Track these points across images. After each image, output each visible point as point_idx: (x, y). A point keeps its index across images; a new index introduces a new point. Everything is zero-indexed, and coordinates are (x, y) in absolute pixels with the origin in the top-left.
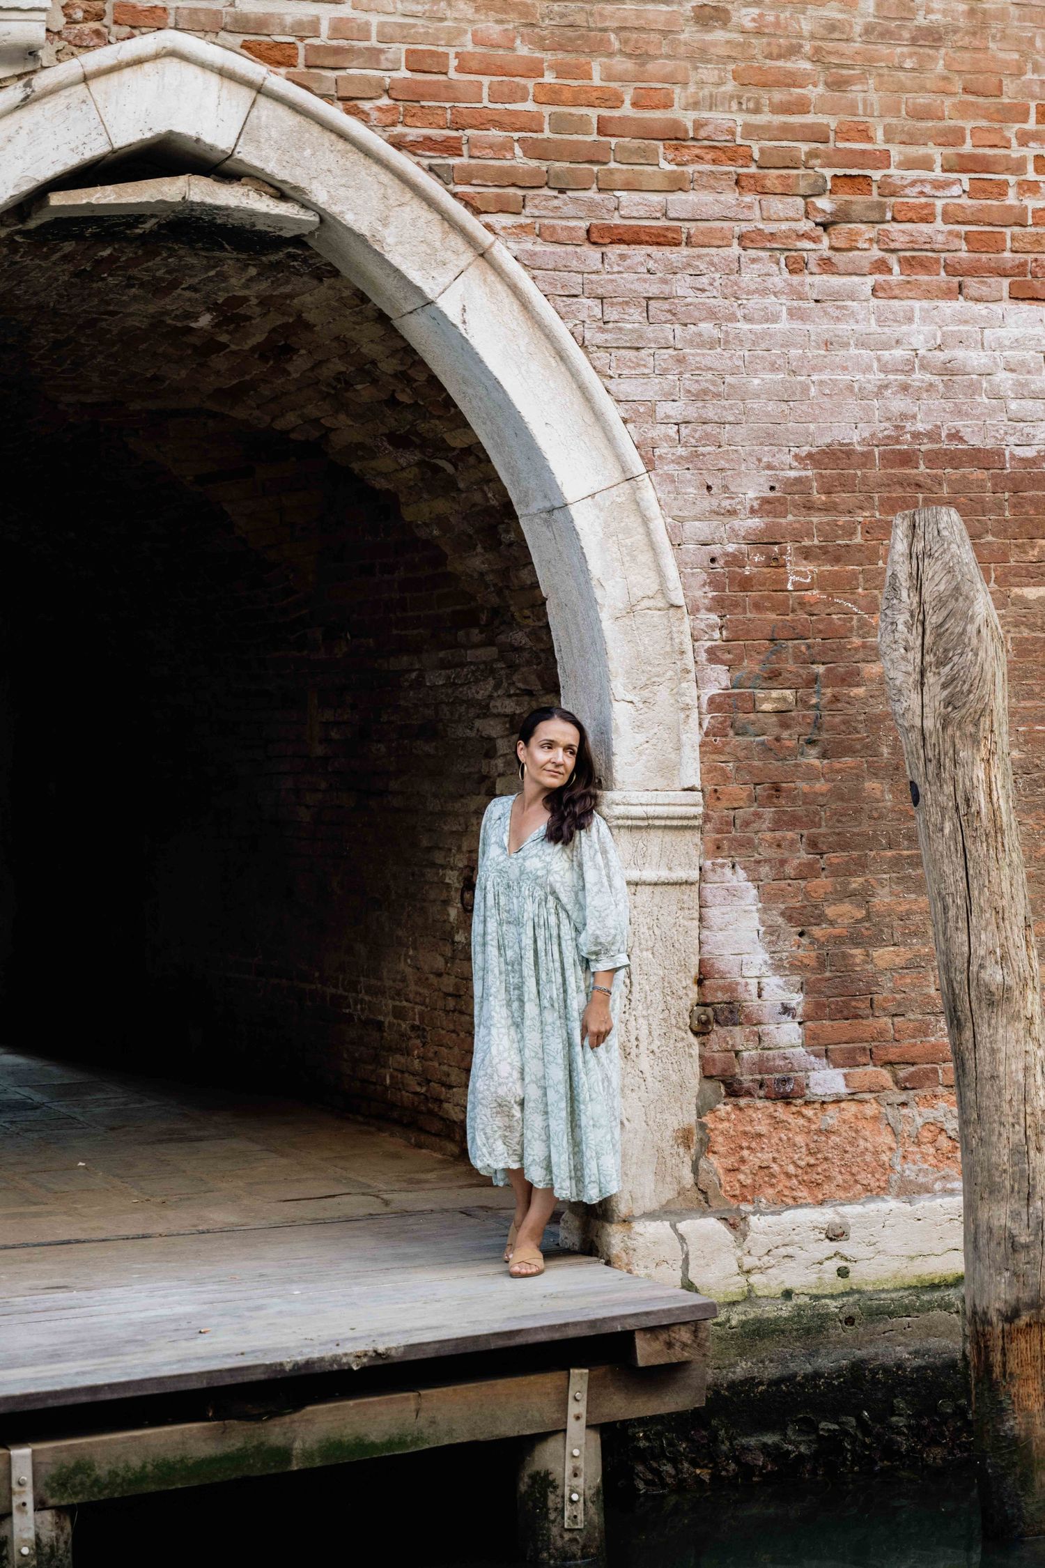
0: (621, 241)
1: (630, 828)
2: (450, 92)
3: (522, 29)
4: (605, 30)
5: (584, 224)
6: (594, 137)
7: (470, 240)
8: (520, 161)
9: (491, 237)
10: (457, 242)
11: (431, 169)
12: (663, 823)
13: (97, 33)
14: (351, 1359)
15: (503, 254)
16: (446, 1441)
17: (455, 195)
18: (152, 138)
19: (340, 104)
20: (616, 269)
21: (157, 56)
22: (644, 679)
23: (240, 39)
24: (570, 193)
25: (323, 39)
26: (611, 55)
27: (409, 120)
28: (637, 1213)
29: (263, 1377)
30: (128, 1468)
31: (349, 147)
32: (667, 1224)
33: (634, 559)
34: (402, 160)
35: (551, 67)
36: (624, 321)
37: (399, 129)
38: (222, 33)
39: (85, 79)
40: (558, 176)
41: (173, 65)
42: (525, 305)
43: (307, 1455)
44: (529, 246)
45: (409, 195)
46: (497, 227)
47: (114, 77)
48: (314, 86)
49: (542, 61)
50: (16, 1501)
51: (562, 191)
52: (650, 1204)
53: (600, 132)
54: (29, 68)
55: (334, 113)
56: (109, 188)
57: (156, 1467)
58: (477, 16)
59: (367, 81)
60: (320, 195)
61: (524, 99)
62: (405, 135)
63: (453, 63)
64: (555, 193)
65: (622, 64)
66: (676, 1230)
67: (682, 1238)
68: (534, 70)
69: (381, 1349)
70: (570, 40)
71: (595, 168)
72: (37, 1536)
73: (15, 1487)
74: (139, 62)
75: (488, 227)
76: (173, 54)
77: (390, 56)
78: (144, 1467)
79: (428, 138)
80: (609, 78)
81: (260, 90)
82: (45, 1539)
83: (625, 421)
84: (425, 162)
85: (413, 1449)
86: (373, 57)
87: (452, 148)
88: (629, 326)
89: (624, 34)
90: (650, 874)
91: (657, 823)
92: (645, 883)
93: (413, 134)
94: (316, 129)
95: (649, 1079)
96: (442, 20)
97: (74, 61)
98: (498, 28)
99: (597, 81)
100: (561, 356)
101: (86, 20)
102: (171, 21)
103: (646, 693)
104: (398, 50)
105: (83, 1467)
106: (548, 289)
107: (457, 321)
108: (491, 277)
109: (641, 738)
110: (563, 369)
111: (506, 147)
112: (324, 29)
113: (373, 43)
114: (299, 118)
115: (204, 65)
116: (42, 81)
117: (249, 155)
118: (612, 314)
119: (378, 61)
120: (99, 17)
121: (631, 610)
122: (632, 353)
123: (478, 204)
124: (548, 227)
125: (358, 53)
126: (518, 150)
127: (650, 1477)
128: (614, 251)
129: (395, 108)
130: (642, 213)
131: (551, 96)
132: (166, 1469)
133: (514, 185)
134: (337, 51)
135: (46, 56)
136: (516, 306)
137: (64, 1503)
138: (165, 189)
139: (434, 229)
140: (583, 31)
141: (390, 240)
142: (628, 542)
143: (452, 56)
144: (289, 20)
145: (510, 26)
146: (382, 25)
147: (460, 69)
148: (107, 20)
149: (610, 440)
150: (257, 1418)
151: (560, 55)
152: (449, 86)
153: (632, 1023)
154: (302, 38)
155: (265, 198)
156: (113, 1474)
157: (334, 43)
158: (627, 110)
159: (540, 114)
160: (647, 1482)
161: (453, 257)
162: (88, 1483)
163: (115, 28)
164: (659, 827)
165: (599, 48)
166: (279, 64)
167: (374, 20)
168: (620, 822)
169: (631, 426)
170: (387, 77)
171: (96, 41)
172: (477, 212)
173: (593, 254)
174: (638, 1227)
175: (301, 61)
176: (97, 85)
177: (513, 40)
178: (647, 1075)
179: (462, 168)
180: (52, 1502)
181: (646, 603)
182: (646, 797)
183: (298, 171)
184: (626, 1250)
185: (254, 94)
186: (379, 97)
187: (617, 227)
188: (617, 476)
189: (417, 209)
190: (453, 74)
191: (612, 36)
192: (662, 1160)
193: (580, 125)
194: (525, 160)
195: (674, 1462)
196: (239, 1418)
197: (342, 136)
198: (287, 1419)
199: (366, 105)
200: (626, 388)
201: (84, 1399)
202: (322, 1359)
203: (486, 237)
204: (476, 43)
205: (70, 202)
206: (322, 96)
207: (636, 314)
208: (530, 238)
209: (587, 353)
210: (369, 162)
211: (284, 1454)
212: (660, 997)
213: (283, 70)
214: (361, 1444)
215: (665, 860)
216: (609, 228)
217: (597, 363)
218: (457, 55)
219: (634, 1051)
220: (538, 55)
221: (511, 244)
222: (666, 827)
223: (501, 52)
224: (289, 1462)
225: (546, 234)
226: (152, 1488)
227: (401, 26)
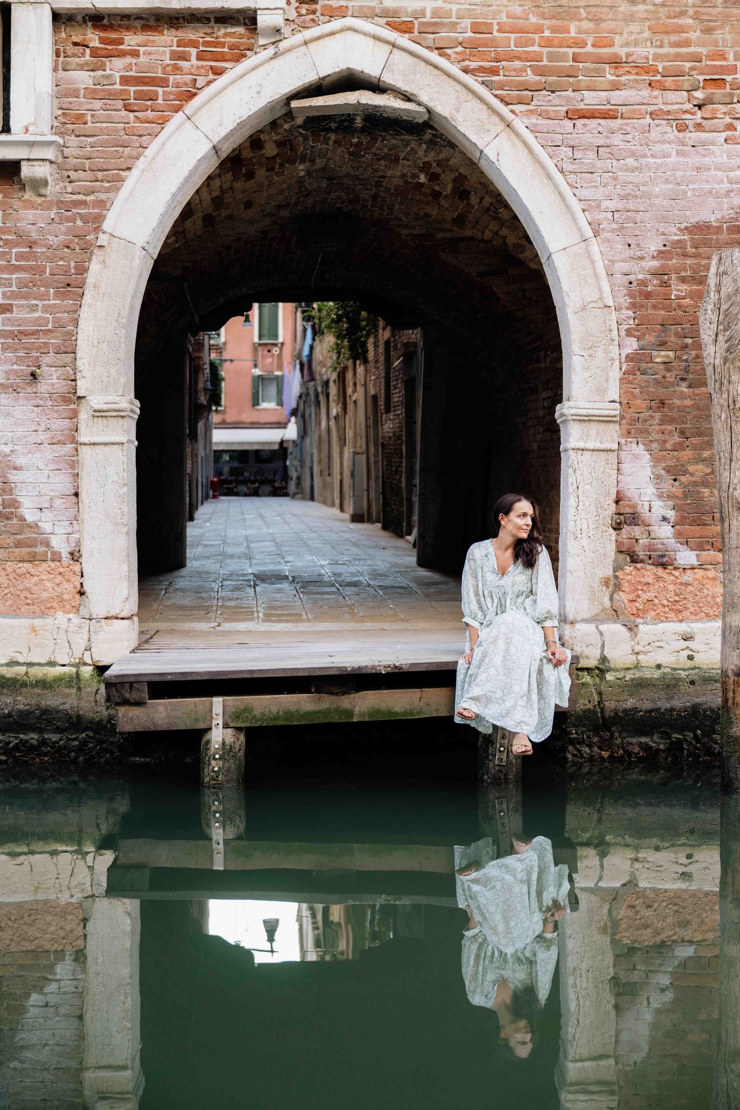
0: (584, 117)
1: (580, 421)
2: (494, 43)
3: (533, 9)
4: (578, 7)
5: (564, 109)
6: (571, 63)
7: (502, 118)
8: (530, 77)
9: (512, 116)
10: (495, 119)
11: (483, 83)
12: (597, 418)
13: (313, 20)
14: (382, 668)
15: (519, 124)
16: (435, 715)
17: (496, 96)
18: (339, 72)
19: (436, 51)
20: (581, 131)
21: (342, 31)
22: (590, 344)
23: (384, 20)
24: (557, 93)
25: (428, 19)
26: (581, 20)
27: (472, 58)
28: (579, 619)
29: (336, 673)
30: (270, 712)
31: (440, 73)
32: (594, 625)
33: (586, 282)
34: (468, 79)
35: (548, 28)
36: (585, 158)
37: (467, 63)
38: (376, 18)
39: (306, 43)
40: (550, 84)
41: (350, 34)
42: (530, 151)
43: (362, 714)
44: (534, 121)
45: (471, 96)
46: (517, 111)
47: (321, 42)
48: (422, 42)
49: (543, 25)
50: (214, 722)
51: (553, 92)
52: (586, 615)
53: (574, 60)
54: (278, 39)
55: (434, 57)
56: (320, 98)
57: (284, 713)
58: (509, 3)
59: (450, 38)
60: (424, 98)
61: (533, 45)
62: (469, 66)
63: (496, 27)
64: (549, 93)
65: (586, 25)
66: (598, 629)
67: (601, 633)
68: (539, 30)
69: (397, 664)
70: (559, 13)
71: (571, 80)
72: (223, 740)
73: (214, 715)
74: (332, 34)
75: (512, 111)
76: (350, 29)
77: (462, 25)
78: (278, 712)
79: (481, 67)
80: (579, 32)
81: (394, 45)
82: (227, 742)
83: (584, 211)
84: (480, 79)
85: (417, 717)
86: (453, 26)
87: (494, 72)
88: (587, 161)
89: (588, 9)
90: (590, 445)
91: (594, 418)
92: (587, 450)
93: (473, 65)
94: (423, 64)
95: (587, 551)
96: (490, 6)
97: (300, 34)
98: (520, 9)
99: (573, 34)
100: (549, 177)
101: (307, 14)
102: (350, 13)
103: (591, 352)
104: (467, 23)
105: (248, 710)
106: (544, 143)
107: (494, 159)
108: (513, 137)
109: (587, 375)
110: (550, 183)
111: (523, 70)
112: (428, 13)
113: (454, 19)
114: (414, 59)
115: (365, 34)
116: (283, 45)
117: (388, 79)
118: (578, 155)
119: (456, 28)
120: (314, 12)
121: (584, 308)
122: (590, 175)
123: (507, 99)
124: (545, 111)
125: (446, 25)
126: (529, 71)
127: (575, 752)
128: (580, 123)
129: (464, 52)
130: (596, 102)
131: (548, 43)
132: (289, 714)
133: (527, 89)
134: (435, 24)
135: (286, 31)
136: (526, 152)
137: (238, 726)
138: (348, 97)
139: (484, 113)
140: (566, 8)
141: (460, 119)
142: (583, 273)
143: (495, 24)
144: (410, 10)
145: (527, 8)
146: (459, 10)
147: (499, 31)
148: (318, 14)
149: (575, 220)
150: (337, 694)
151: (554, 22)
152: (493, 40)
153: (578, 521)
154: (416, 19)
155: (398, 100)
156: (263, 714)
157: (433, 20)
158: (589, 48)
159: (542, 53)
160: (574, 755)
161: (493, 127)
162: (250, 717)
163: (321, 18)
164: (595, 421)
165: (575, 17)
166: (405, 32)
167: (454, 7)
168: (574, 417)
169: (586, 213)
170: (461, 37)
171: (312, 24)
172: (507, 104)
173: (569, 124)
174: (578, 626)
175: (416, 30)
176: (311, 46)
177: (528, 15)
178: (586, 548)
179: (499, 82)
180: (232, 725)
181: (593, 305)
182: (588, 405)
183: (413, 86)
184: (571, 638)
185: (391, 47)
186: (457, 47)
187: (582, 109)
188: (578, 239)
189: (474, 103)
190: (495, 33)
191: (582, 10)
192: (593, 592)
193: (563, 57)
194: (533, 76)
195: (590, 746)
196: (327, 693)
197: (436, 67)
198: (352, 696)
199: (449, 51)
200: (584, 193)
201: (247, 676)
202: (367, 667)
203: (510, 116)
204: (508, 17)
205: (301, 105)
206: (427, 48)
207: (592, 155)
208: (535, 117)
209: (564, 176)
210: (450, 80)
211: (350, 713)
212: (594, 509)
213: (407, 35)
214: (390, 712)
215: (599, 438)
216: (578, 110)
217: (569, 181)
218: (498, 24)
219: (579, 536)
220: (542, 22)
221: (524, 120)
222: (599, 421)
223: (521, 21)
224: (352, 717)
225: (544, 115)
226: (282, 723)
227: (468, 10)
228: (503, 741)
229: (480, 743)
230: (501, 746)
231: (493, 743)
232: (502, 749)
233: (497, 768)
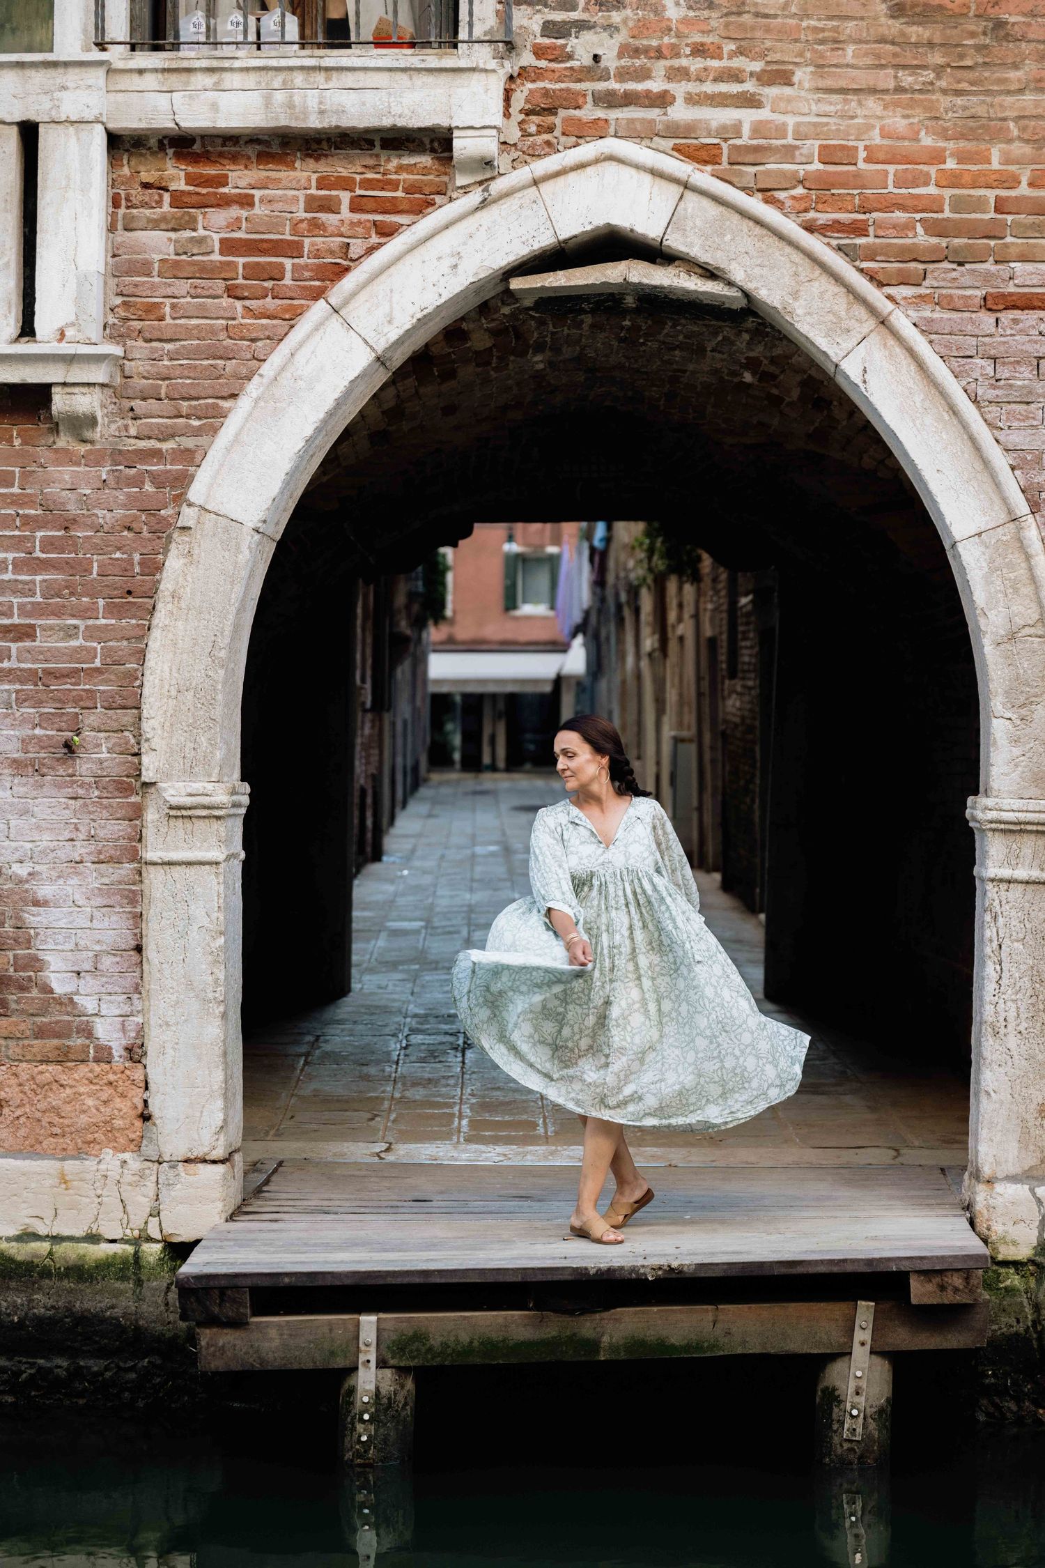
0: (1015, 307)
1: (1003, 831)
2: (858, 180)
3: (926, 122)
4: (1005, 119)
5: (980, 293)
6: (992, 215)
7: (872, 310)
8: (921, 238)
9: (889, 306)
10: (860, 311)
11: (839, 249)
12: (1034, 828)
13: (548, 143)
14: (648, 1270)
15: (902, 322)
16: (739, 1351)
17: (861, 271)
18: (593, 231)
19: (759, 195)
20: (1009, 332)
21: (597, 161)
22: (1022, 698)
23: (671, 142)
24: (968, 266)
25: (745, 140)
26: (1010, 141)
27: (820, 206)
28: (1000, 1175)
29: (570, 1278)
30: (457, 1341)
31: (765, 232)
32: (1026, 1187)
33: (1016, 591)
34: (814, 243)
35: (952, 155)
36: (1014, 378)
37: (811, 215)
38: (656, 139)
39: (535, 183)
40: (956, 251)
41: (611, 167)
42: (921, 366)
43: (613, 1348)
44: (927, 314)
45: (818, 271)
46: (898, 298)
47: (561, 180)
48: (735, 180)
49: (944, 150)
50: (362, 1358)
51: (961, 264)
52: (1013, 1168)
53: (997, 210)
54: (488, 176)
55: (755, 205)
56: (560, 273)
57: (482, 1343)
58: (885, 113)
59: (783, 174)
60: (738, 276)
61: (927, 184)
62: (815, 220)
63: (862, 154)
64: (954, 266)
65: (1018, 149)
66: (1034, 1194)
67: (1039, 1201)
68: (937, 157)
69: (675, 1264)
70: (971, 129)
71: (992, 243)
72: (377, 1388)
73: (362, 1347)
74: (581, 166)
75: (889, 297)
76: (611, 158)
77: (804, 151)
78: (471, 1342)
79: (837, 222)
80: (1007, 161)
81: (686, 186)
82: (383, 1392)
83: (1013, 468)
84: (834, 242)
85: (708, 1354)
86: (788, 153)
87: (858, 229)
88: (1019, 383)
89: (1022, 123)
90: (1021, 874)
91: (1029, 828)
92: (1016, 881)
93: (823, 218)
94: (736, 217)
95: (1016, 1057)
96: (852, 117)
97: (527, 168)
98: (905, 122)
99: (996, 165)
100: (954, 411)
101: (539, 133)
102: (612, 131)
103: (1023, 712)
104: (813, 146)
105: (419, 1337)
106: (943, 351)
107: (858, 381)
108: (891, 342)
109: (1017, 751)
110: (955, 422)
111: (908, 227)
112: (746, 131)
113: (789, 140)
114: (721, 209)
115: (638, 167)
116: (497, 186)
117: (675, 242)
118: (1004, 372)
119: (793, 157)
120: (550, 129)
121: (1012, 637)
122: (1024, 407)
123: (881, 277)
124: (946, 296)
125: (775, 150)
126: (920, 229)
127: (991, 1410)
128: (1007, 317)
129: (807, 197)
130: (1035, 282)
131: (953, 180)
132: (489, 1346)
133: (914, 260)
134: (757, 149)
135: (503, 162)
136: (913, 367)
137: (402, 1364)
138: (609, 272)
139: (841, 301)
140: (984, 121)
141: (800, 311)
142: (1012, 576)
143: (861, 148)
144: (714, 125)
145: (916, 120)
146: (798, 125)
147: (868, 160)
148: (557, 133)
149: (997, 485)
150: (571, 1313)
151: (962, 144)
152: (857, 175)
153: (1001, 1006)
154: (726, 140)
155: (694, 277)
156: (445, 1345)
157: (755, 142)
158: (1024, 190)
159: (941, 197)
160: (988, 1414)
161: (857, 325)
162: (423, 1349)
163: (563, 139)
164: (1031, 832)
165: (997, 134)
166: (706, 162)
167: (791, 121)
168: (993, 826)
169: (1018, 473)
170: (801, 170)
171: (547, 150)
172: (881, 285)
173: (987, 319)
174: (999, 1188)
175: (725, 159)
176: (546, 187)
177: (918, 133)
178: (1014, 1053)
179: (866, 247)
180: (392, 1362)
181: (1027, 631)
182: (1018, 804)
183: (719, 254)
184: (988, 1207)
185: (681, 189)
186: (794, 187)
187: (1011, 294)
188: (1003, 517)
189: (824, 284)
190: (861, 165)
191: (1012, 125)
192: (1025, 1130)
193: (979, 205)
194: (926, 237)
195: (1018, 1400)
196: (555, 1311)
197: (758, 222)
198: (597, 1316)
199: (781, 195)
200: (1015, 438)
201: (417, 1280)
202: (622, 1268)
203: (886, 306)
204: (883, 137)
205: (527, 286)
206: (743, 189)
207: (1027, 372)
208: (929, 307)
209: (979, 408)
210: (782, 244)
211: (594, 1345)
212: (1028, 984)
213: (709, 168)
214: (661, 1344)
215: (1037, 862)
216: (1003, 295)
217: (988, 417)
218: (866, 148)
219: (1002, 1031)
220: (941, 144)
221: (910, 313)
222: (1037, 832)
223: (906, 143)
224: (598, 1352)
225: (944, 303)
226: (478, 1360)
227: (815, 125)
228: (857, 1399)
229: (818, 1400)
230: (853, 1407)
231: (840, 1402)
232: (855, 1412)
233: (846, 1446)
